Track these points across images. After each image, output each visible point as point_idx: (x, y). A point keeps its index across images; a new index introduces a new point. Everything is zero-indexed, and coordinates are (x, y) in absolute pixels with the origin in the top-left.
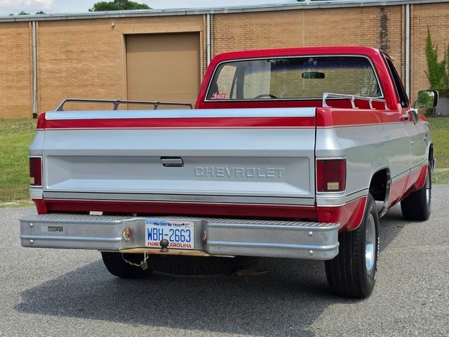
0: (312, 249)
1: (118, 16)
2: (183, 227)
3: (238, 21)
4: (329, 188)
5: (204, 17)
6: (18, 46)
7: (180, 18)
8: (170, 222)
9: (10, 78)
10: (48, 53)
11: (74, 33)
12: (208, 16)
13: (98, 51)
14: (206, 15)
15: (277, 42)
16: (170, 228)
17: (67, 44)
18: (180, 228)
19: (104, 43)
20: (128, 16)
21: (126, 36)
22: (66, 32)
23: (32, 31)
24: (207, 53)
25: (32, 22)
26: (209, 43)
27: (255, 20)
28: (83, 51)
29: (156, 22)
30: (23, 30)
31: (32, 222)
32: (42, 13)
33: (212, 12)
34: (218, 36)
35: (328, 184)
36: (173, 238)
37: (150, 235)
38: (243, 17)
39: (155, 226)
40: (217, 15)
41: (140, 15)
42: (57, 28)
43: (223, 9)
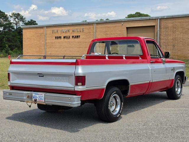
0: (70, 104)
1: (124, 21)
2: (42, 95)
3: (170, 21)
4: (78, 85)
5: (157, 20)
6: (89, 33)
7: (147, 21)
8: (39, 94)
9: (86, 44)
10: (99, 35)
11: (109, 27)
12: (158, 20)
13: (117, 34)
14: (158, 19)
15: (186, 29)
16: (39, 95)
17: (106, 31)
18: (40, 96)
19: (119, 31)
20: (128, 20)
21: (127, 28)
22: (106, 27)
23: (94, 27)
24: (157, 34)
25: (94, 24)
26: (158, 30)
27: (177, 21)
28: (111, 34)
29: (138, 22)
30: (91, 27)
31: (5, 92)
32: (108, 19)
33: (160, 18)
34: (162, 27)
35: (78, 83)
36: (39, 99)
37: (34, 97)
38: (172, 19)
39: (35, 95)
40: (162, 19)
41: (133, 20)
42: (103, 25)
43: (164, 17)
